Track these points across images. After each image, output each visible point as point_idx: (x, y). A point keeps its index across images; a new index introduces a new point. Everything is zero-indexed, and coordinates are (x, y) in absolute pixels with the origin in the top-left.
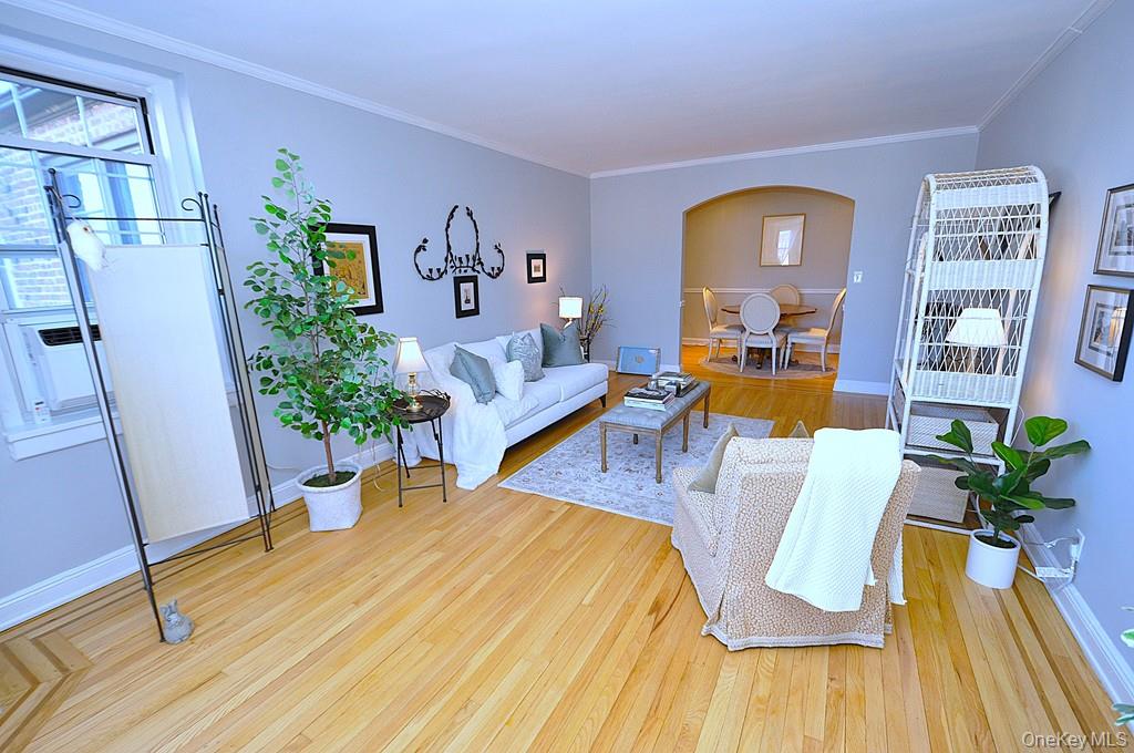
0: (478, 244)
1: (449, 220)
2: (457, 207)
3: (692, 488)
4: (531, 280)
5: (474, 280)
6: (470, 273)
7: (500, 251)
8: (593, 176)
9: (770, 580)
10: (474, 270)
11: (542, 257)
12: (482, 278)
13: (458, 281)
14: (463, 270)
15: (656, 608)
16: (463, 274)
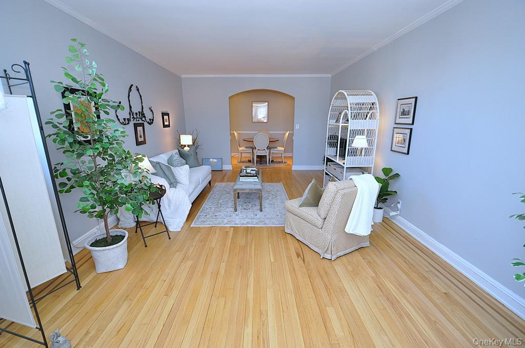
0: (142, 106)
1: (129, 93)
2: (132, 85)
3: (301, 206)
4: (165, 126)
5: (142, 125)
6: (141, 122)
7: (152, 111)
8: (183, 76)
9: (347, 230)
10: (142, 120)
11: (168, 114)
12: (146, 124)
13: (136, 126)
14: (137, 119)
15: (298, 255)
16: (138, 122)
